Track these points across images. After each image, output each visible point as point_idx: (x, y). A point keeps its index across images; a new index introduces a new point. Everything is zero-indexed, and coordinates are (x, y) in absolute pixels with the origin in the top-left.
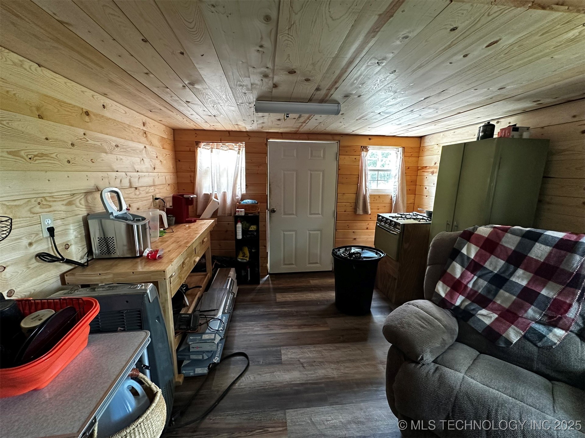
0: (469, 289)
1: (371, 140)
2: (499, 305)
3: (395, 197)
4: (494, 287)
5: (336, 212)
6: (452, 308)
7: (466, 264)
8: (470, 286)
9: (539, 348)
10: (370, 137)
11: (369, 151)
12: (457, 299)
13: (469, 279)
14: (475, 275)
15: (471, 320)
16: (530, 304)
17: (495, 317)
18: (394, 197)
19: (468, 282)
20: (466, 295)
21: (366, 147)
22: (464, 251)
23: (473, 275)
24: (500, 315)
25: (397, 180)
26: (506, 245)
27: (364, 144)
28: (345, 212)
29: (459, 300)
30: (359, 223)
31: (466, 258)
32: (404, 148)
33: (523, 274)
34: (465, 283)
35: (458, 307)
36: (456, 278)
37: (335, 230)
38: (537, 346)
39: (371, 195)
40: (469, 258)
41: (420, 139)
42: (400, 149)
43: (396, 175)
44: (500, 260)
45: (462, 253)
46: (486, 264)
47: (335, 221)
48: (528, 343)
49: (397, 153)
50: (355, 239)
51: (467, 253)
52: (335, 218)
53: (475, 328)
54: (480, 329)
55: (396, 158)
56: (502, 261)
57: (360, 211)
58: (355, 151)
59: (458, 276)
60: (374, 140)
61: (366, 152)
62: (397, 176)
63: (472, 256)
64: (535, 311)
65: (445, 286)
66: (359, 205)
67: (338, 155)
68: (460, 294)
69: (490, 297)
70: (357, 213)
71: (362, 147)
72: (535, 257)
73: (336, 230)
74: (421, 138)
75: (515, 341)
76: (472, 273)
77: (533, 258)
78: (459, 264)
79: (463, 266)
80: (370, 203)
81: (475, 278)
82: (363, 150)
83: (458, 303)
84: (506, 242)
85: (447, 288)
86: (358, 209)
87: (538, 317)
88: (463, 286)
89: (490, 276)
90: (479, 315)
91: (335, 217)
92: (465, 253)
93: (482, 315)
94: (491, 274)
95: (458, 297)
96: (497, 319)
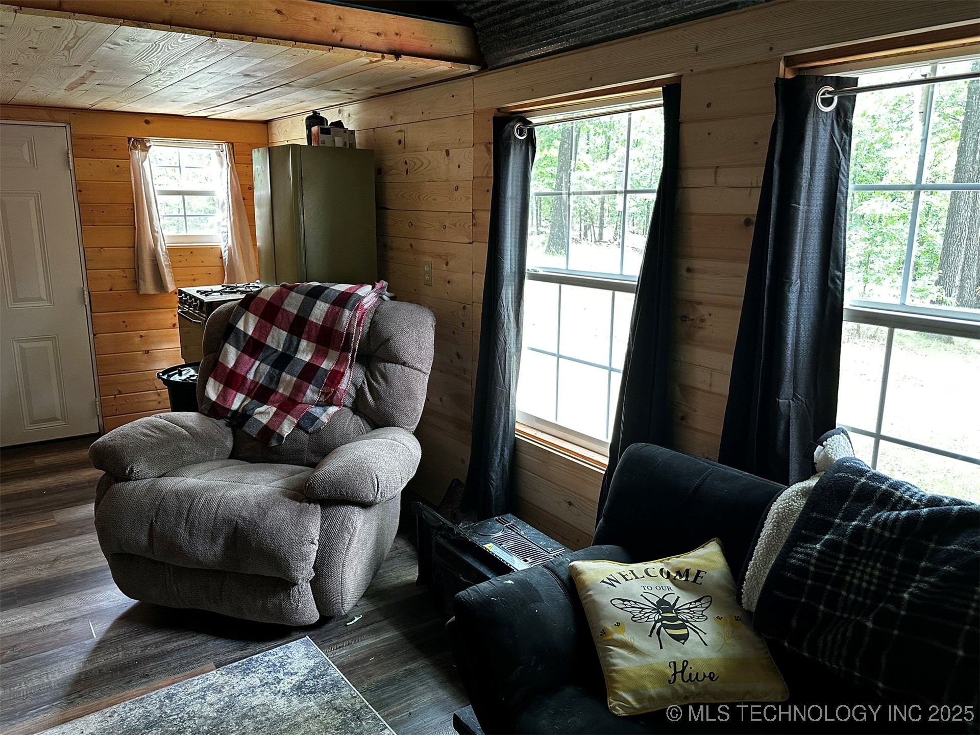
0: (249, 382)
1: (151, 126)
2: (282, 394)
3: (227, 252)
4: (277, 371)
5: (86, 293)
6: (229, 415)
7: (243, 344)
8: (251, 376)
9: (310, 434)
10: (147, 118)
11: (150, 150)
12: (233, 399)
13: (248, 367)
14: (256, 359)
15: (246, 424)
16: (308, 382)
17: (274, 411)
18: (225, 251)
19: (248, 372)
20: (246, 391)
21: (143, 139)
22: (240, 325)
23: (253, 360)
24: (279, 408)
25: (226, 213)
26: (287, 309)
27: (134, 134)
28: (111, 290)
29: (237, 402)
30: (151, 313)
31: (242, 336)
32: (232, 144)
33: (307, 345)
34: (242, 374)
35: (236, 411)
36: (228, 368)
37: (92, 336)
38: (307, 432)
39: (171, 251)
40: (246, 334)
41: (265, 125)
42: (225, 146)
43: (224, 204)
44: (281, 331)
45: (237, 328)
46: (268, 340)
47: (89, 313)
48: (301, 432)
49: (220, 156)
50: (148, 352)
51: (245, 328)
52: (88, 308)
53: (250, 433)
54: (254, 433)
55: (219, 166)
56: (284, 332)
57: (148, 287)
58: (114, 147)
59: (231, 364)
60: (155, 125)
61: (143, 151)
62: (226, 206)
63: (250, 333)
64: (313, 392)
65: (217, 383)
66: (144, 273)
67: (70, 156)
68: (237, 391)
69: (272, 386)
70: (141, 293)
71: (129, 139)
72: (314, 321)
73: (94, 335)
74: (267, 123)
75: (287, 434)
76: (251, 356)
77: (313, 322)
78: (234, 347)
79: (238, 348)
80: (173, 267)
81: (257, 363)
82: (136, 148)
83: (235, 406)
84: (288, 306)
85: (219, 386)
86: (141, 282)
87: (316, 398)
88: (241, 379)
89: (273, 357)
90: (257, 414)
91: (87, 303)
92: (242, 329)
93: (261, 413)
94: (275, 354)
95: (235, 396)
96: (275, 414)
